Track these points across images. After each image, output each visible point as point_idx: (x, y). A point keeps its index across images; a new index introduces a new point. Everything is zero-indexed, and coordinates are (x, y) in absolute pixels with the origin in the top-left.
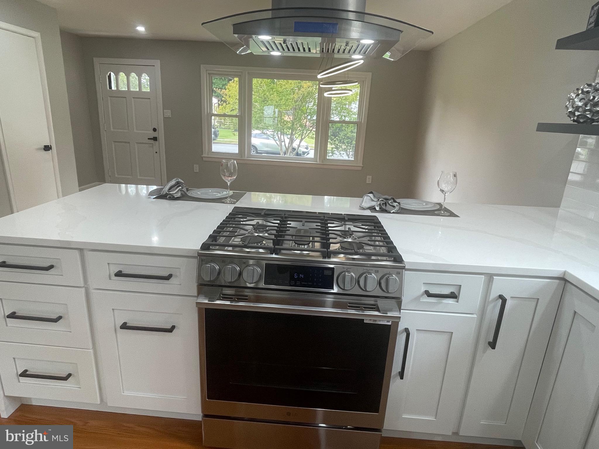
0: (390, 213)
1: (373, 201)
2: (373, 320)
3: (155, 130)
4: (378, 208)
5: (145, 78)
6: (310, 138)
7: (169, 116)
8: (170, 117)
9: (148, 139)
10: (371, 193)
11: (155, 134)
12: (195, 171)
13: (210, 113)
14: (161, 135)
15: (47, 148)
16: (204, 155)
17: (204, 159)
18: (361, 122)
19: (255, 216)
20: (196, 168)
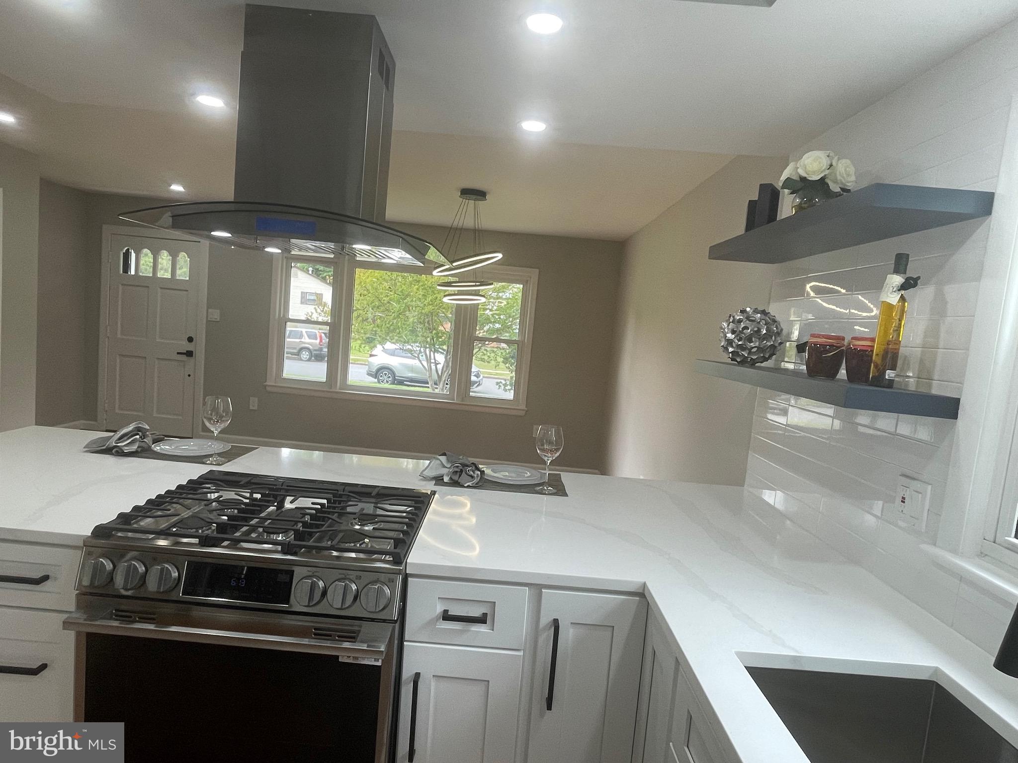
0: (463, 486)
1: (444, 467)
2: (353, 657)
3: (190, 340)
4: (446, 479)
5: (183, 259)
6: (479, 361)
7: (216, 319)
8: (218, 320)
9: (178, 353)
10: (444, 454)
11: (190, 347)
12: (251, 407)
13: (284, 316)
14: (200, 348)
16: (267, 383)
18: (523, 342)
19: (226, 486)
20: (253, 404)
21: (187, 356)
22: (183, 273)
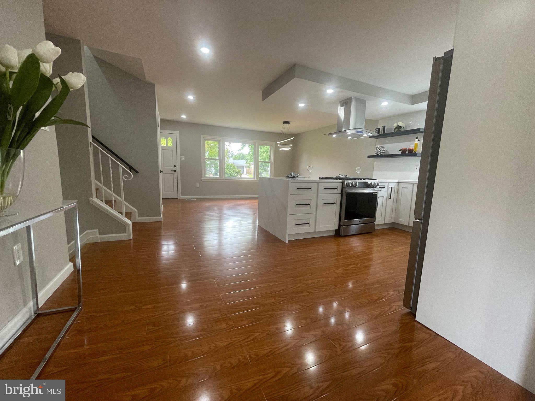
3: (175, 166)
5: (170, 140)
8: (184, 159)
9: (172, 171)
11: (175, 169)
12: (197, 187)
13: (204, 158)
14: (178, 168)
15: (161, 172)
16: (202, 178)
17: (202, 180)
20: (198, 185)
21: (174, 172)
22: (170, 144)
